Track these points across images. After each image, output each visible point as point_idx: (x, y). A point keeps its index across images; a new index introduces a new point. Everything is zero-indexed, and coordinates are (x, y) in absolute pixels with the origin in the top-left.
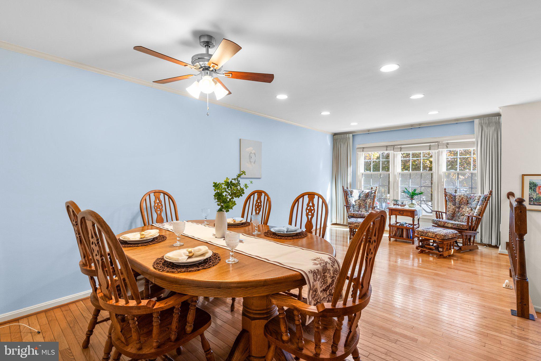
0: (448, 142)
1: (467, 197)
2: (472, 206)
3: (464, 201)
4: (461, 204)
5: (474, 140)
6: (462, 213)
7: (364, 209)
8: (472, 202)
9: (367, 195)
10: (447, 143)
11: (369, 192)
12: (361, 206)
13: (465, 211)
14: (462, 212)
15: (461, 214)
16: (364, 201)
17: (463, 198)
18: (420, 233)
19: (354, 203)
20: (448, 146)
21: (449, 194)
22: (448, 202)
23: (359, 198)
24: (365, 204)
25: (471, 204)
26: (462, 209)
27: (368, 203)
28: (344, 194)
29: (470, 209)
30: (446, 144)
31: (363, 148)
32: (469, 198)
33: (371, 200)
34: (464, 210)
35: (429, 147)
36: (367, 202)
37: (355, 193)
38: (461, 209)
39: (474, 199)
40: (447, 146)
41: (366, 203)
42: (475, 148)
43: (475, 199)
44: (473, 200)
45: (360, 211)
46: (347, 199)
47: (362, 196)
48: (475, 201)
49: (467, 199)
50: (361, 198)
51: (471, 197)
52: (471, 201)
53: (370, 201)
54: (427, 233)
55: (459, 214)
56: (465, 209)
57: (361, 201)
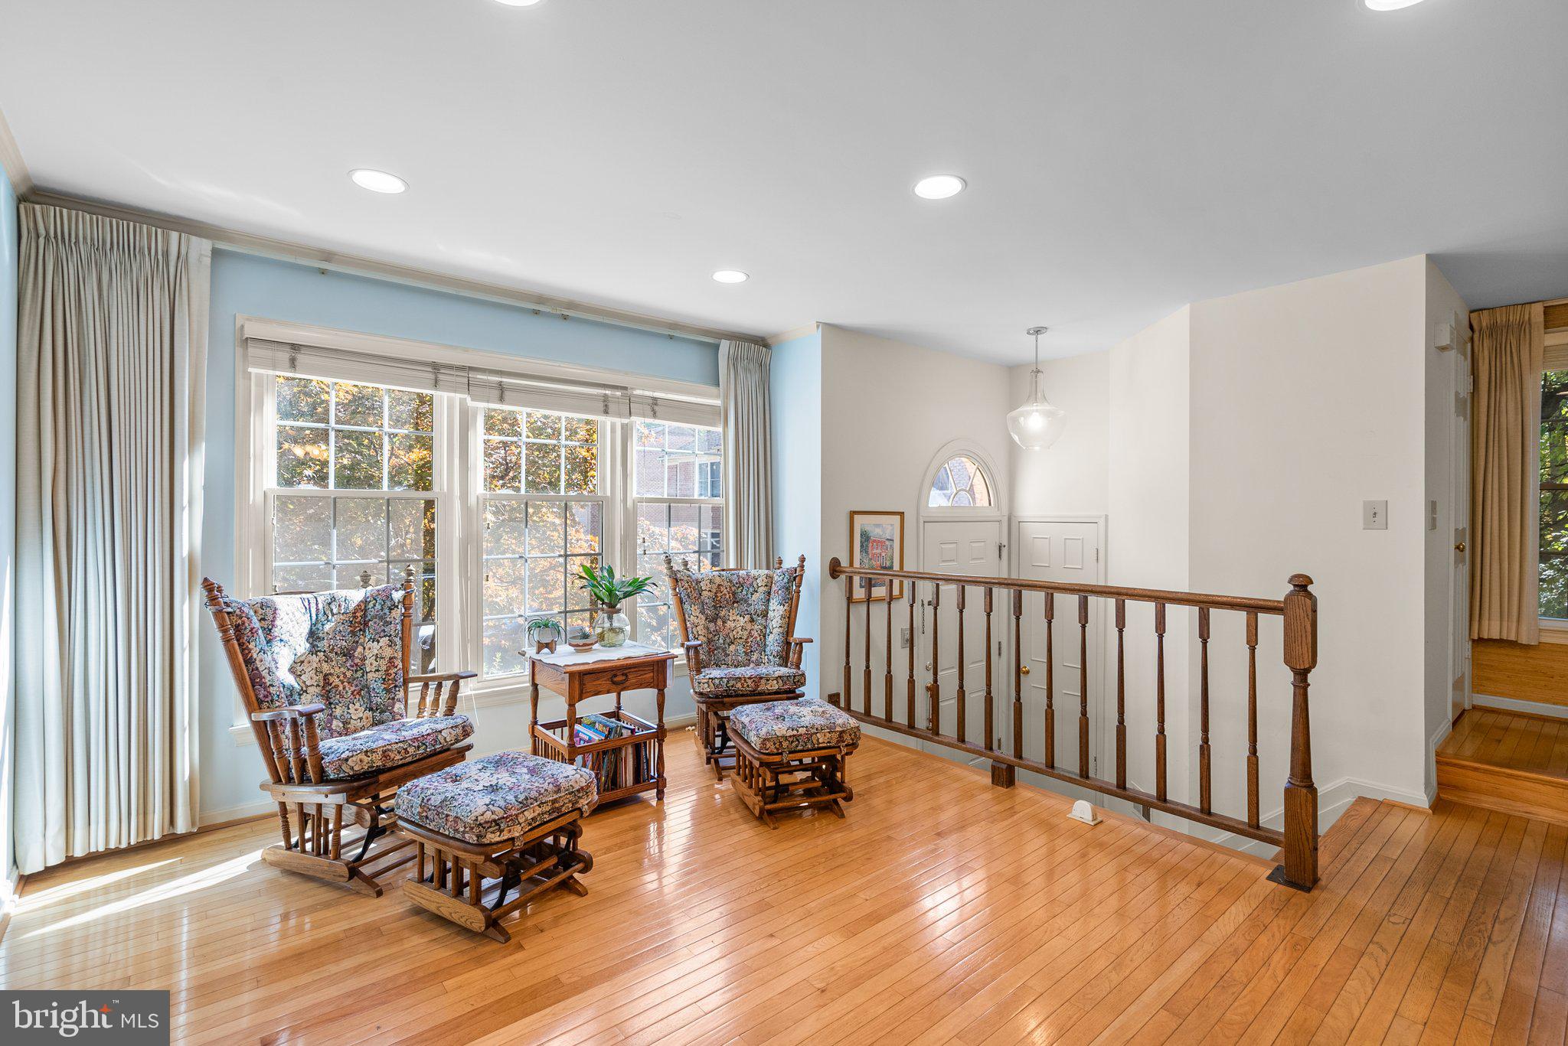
0: (657, 395)
1: (731, 581)
2: (752, 609)
3: (725, 595)
4: (720, 607)
5: (718, 402)
6: (728, 635)
7: (358, 704)
8: (749, 596)
9: (360, 621)
10: (655, 399)
11: (365, 602)
12: (337, 686)
13: (735, 627)
14: (726, 631)
15: (728, 640)
16: (348, 654)
17: (719, 585)
18: (785, 744)
19: (290, 680)
20: (656, 408)
21: (686, 578)
22: (686, 606)
23: (313, 646)
24: (359, 674)
25: (746, 601)
26: (724, 622)
27: (370, 664)
28: (225, 631)
29: (747, 617)
30: (651, 401)
31: (295, 347)
32: (737, 583)
33: (392, 644)
34: (730, 624)
35: (604, 401)
36: (364, 659)
37: (286, 618)
38: (720, 622)
39: (751, 585)
40: (653, 410)
41: (360, 667)
42: (720, 429)
43: (755, 586)
44: (751, 590)
45: (335, 722)
46: (249, 661)
47: (327, 627)
48: (757, 592)
49: (733, 589)
50: (323, 645)
51: (741, 579)
52: (744, 592)
53: (388, 652)
54: (809, 736)
55: (721, 641)
56: (734, 620)
57: (328, 660)
